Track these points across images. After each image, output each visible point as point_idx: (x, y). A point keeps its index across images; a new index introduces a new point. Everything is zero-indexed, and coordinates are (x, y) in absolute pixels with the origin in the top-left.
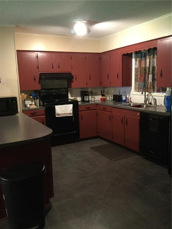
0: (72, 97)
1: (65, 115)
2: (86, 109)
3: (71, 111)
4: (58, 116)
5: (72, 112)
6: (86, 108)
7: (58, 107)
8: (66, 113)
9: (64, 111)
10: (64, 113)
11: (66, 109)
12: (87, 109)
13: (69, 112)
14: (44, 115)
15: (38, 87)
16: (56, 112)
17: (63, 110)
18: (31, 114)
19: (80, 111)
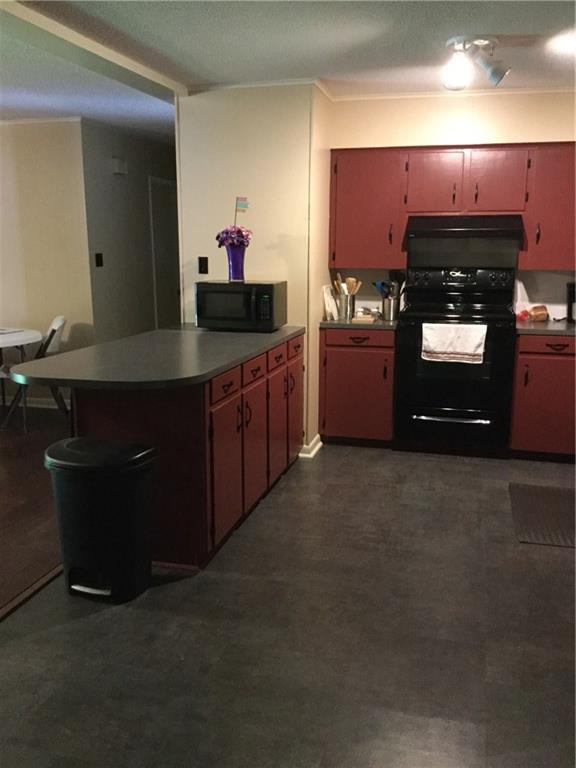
0: (532, 300)
1: (454, 358)
2: (549, 350)
3: (479, 346)
4: (428, 357)
5: (481, 351)
6: (548, 345)
7: (432, 329)
8: (458, 350)
9: (451, 344)
10: (450, 350)
11: (459, 337)
12: (554, 351)
13: (470, 350)
14: (391, 347)
15: (400, 262)
16: (424, 343)
17: (448, 342)
18: (351, 338)
19: (522, 353)
